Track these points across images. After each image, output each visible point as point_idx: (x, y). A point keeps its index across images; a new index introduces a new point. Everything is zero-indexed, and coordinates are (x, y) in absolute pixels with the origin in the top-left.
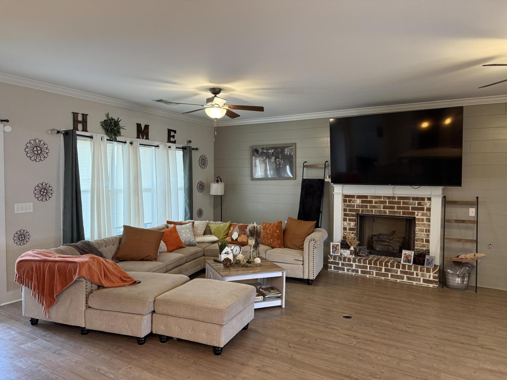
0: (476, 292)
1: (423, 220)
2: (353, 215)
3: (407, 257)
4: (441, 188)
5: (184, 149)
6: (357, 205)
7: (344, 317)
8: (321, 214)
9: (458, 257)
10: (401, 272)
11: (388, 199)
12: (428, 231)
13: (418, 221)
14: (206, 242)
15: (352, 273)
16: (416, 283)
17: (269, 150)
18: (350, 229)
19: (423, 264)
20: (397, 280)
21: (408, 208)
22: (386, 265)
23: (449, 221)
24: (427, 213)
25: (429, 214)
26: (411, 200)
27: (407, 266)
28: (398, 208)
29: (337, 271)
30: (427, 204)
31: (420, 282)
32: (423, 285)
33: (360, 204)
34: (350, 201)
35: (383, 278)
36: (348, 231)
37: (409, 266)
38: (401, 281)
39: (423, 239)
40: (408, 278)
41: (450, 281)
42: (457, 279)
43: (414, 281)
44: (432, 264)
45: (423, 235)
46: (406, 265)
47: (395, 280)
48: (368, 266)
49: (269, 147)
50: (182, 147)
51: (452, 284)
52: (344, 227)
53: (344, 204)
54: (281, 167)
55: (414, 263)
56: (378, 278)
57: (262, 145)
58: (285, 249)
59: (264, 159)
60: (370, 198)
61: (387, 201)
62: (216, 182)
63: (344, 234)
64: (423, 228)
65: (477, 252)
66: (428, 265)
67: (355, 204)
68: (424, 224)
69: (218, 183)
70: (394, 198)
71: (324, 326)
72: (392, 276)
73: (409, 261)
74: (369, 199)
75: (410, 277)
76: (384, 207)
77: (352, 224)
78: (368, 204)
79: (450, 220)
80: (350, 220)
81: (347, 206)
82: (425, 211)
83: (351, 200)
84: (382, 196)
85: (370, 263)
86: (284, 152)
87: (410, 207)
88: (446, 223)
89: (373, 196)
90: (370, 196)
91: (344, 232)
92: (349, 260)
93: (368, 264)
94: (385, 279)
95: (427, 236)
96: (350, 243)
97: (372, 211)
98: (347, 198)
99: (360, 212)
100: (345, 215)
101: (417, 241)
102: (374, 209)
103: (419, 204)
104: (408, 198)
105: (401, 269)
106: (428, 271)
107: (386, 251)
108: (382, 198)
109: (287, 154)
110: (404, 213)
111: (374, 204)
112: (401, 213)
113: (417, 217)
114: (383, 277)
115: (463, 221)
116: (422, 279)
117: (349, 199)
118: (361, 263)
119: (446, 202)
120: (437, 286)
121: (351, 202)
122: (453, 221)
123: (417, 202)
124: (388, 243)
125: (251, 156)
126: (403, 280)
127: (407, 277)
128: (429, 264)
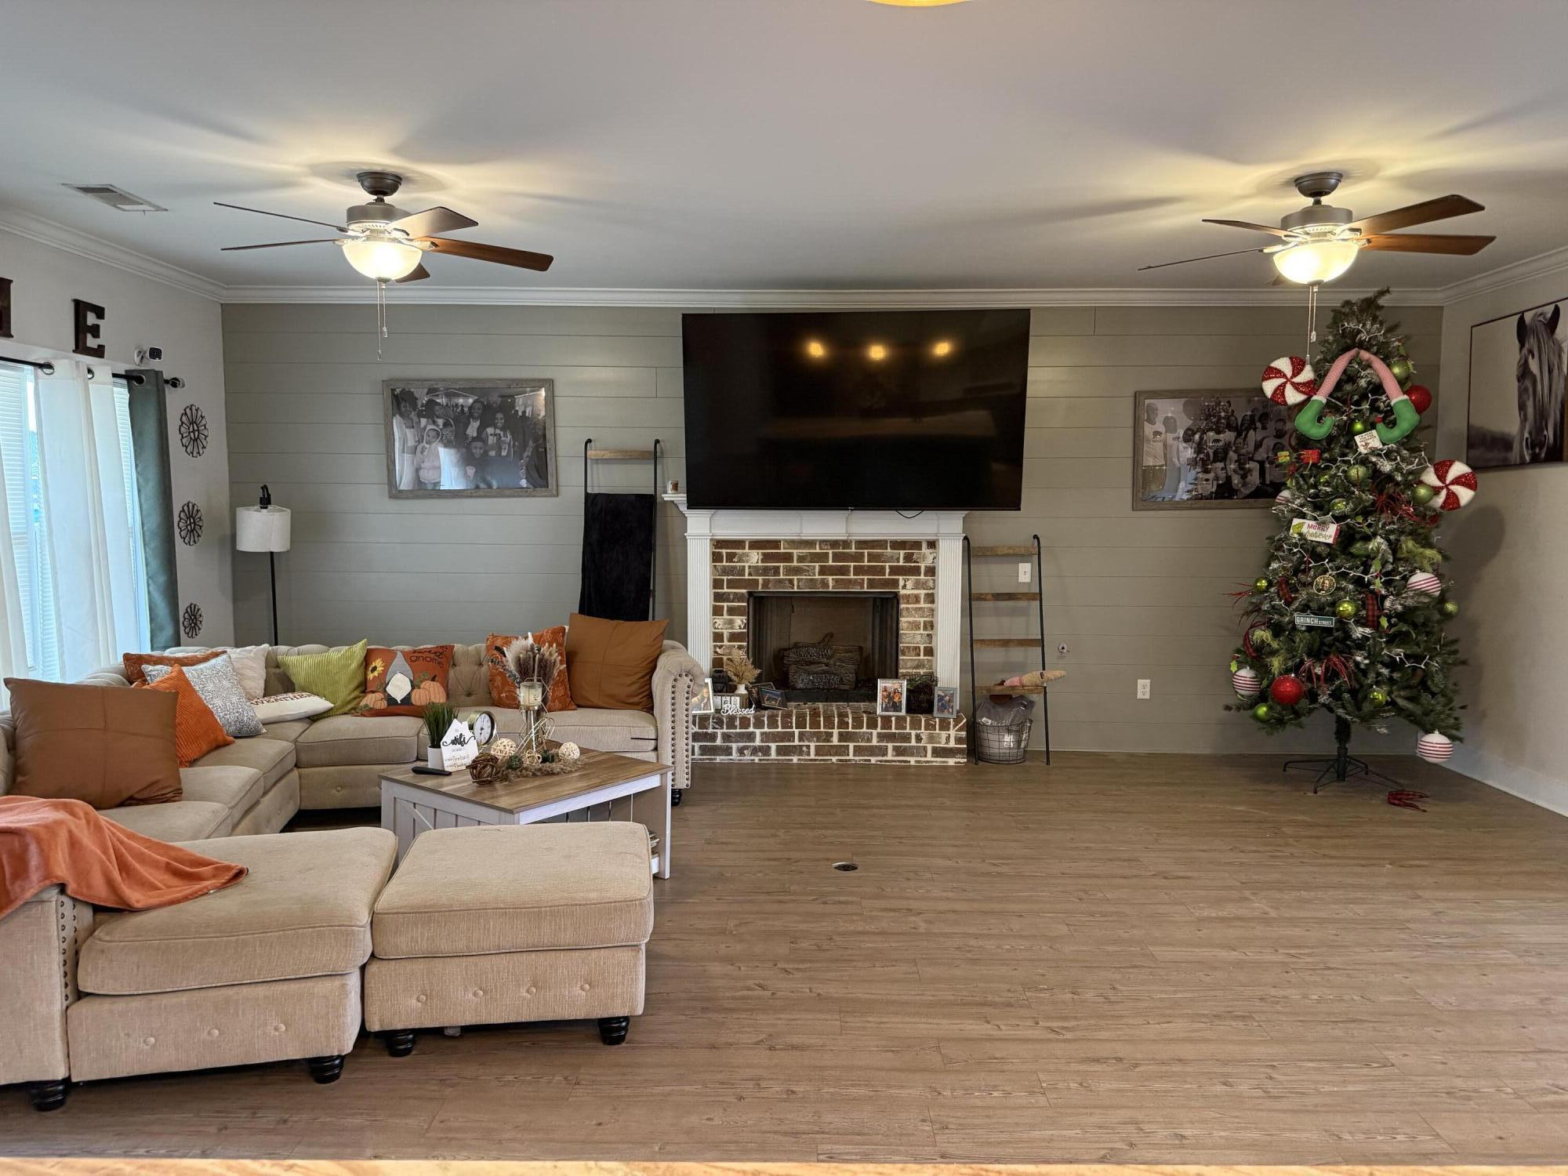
0: (1048, 763)
1: (917, 599)
2: (738, 598)
3: (889, 696)
4: (960, 514)
5: (131, 378)
6: (750, 567)
7: (839, 868)
8: (651, 599)
9: (1002, 683)
10: (881, 737)
11: (832, 548)
12: (930, 625)
13: (906, 603)
14: (289, 718)
15: (752, 758)
16: (916, 761)
17: (458, 396)
18: (733, 637)
19: (929, 710)
20: (870, 760)
21: (882, 571)
22: (843, 724)
23: (981, 598)
24: (927, 581)
25: (931, 584)
26: (889, 550)
27: (893, 719)
28: (859, 571)
29: (709, 759)
30: (926, 557)
31: (926, 756)
32: (934, 764)
33: (760, 564)
34: (730, 558)
35: (834, 759)
36: (726, 643)
37: (898, 718)
38: (881, 761)
39: (919, 648)
40: (899, 751)
41: (991, 744)
42: (1006, 736)
43: (912, 755)
44: (952, 708)
45: (918, 638)
46: (891, 717)
47: (866, 760)
48: (797, 731)
49: (457, 387)
50: (126, 371)
51: (997, 751)
52: (714, 633)
53: (715, 566)
54: (504, 453)
55: (908, 711)
56: (821, 760)
57: (430, 380)
58: (581, 711)
59: (438, 426)
60: (787, 546)
61: (830, 552)
62: (258, 507)
63: (716, 652)
64: (917, 619)
65: (1044, 669)
66: (943, 712)
67: (747, 565)
68: (920, 608)
69: (266, 508)
70: (846, 544)
71: (814, 900)
72: (858, 751)
73: (896, 707)
74: (782, 551)
75: (901, 747)
76: (824, 571)
77: (739, 621)
78: (782, 564)
79: (982, 594)
80: (732, 611)
81: (724, 572)
82: (922, 577)
83: (734, 555)
84: (816, 540)
85: (801, 724)
86: (514, 407)
87: (887, 567)
88: (973, 603)
89: (793, 541)
90: (785, 541)
91: (715, 646)
92: (745, 722)
93: (796, 728)
94: (841, 760)
95: (927, 639)
96: (738, 676)
97: (791, 581)
98: (723, 549)
99: (760, 587)
100: (718, 597)
101: (904, 654)
102: (795, 578)
103: (908, 558)
104: (881, 544)
105: (879, 730)
106: (945, 726)
107: (823, 689)
108: (818, 546)
109: (524, 412)
110: (871, 583)
111: (795, 564)
112: (863, 584)
113: (902, 592)
114: (836, 755)
115: (1010, 597)
116: (929, 747)
117: (729, 551)
118: (777, 727)
119: (970, 553)
120: (965, 760)
121: (735, 560)
122: (990, 597)
123: (902, 552)
124: (827, 665)
125: (386, 415)
126: (885, 758)
127: (895, 749)
128: (943, 708)
